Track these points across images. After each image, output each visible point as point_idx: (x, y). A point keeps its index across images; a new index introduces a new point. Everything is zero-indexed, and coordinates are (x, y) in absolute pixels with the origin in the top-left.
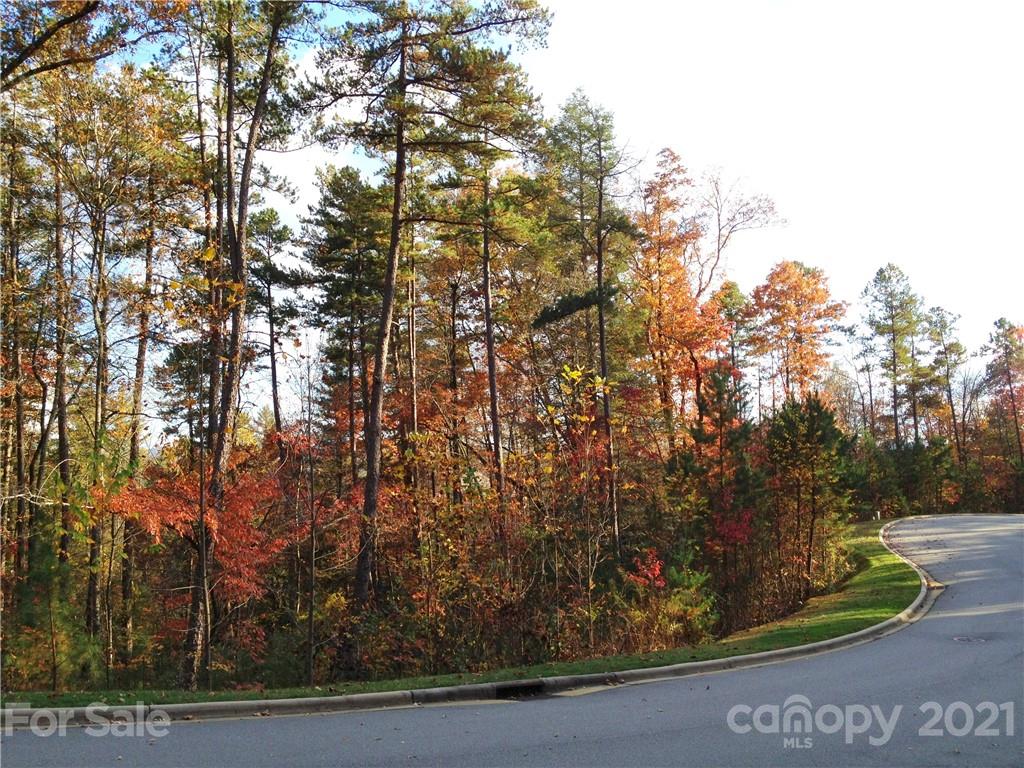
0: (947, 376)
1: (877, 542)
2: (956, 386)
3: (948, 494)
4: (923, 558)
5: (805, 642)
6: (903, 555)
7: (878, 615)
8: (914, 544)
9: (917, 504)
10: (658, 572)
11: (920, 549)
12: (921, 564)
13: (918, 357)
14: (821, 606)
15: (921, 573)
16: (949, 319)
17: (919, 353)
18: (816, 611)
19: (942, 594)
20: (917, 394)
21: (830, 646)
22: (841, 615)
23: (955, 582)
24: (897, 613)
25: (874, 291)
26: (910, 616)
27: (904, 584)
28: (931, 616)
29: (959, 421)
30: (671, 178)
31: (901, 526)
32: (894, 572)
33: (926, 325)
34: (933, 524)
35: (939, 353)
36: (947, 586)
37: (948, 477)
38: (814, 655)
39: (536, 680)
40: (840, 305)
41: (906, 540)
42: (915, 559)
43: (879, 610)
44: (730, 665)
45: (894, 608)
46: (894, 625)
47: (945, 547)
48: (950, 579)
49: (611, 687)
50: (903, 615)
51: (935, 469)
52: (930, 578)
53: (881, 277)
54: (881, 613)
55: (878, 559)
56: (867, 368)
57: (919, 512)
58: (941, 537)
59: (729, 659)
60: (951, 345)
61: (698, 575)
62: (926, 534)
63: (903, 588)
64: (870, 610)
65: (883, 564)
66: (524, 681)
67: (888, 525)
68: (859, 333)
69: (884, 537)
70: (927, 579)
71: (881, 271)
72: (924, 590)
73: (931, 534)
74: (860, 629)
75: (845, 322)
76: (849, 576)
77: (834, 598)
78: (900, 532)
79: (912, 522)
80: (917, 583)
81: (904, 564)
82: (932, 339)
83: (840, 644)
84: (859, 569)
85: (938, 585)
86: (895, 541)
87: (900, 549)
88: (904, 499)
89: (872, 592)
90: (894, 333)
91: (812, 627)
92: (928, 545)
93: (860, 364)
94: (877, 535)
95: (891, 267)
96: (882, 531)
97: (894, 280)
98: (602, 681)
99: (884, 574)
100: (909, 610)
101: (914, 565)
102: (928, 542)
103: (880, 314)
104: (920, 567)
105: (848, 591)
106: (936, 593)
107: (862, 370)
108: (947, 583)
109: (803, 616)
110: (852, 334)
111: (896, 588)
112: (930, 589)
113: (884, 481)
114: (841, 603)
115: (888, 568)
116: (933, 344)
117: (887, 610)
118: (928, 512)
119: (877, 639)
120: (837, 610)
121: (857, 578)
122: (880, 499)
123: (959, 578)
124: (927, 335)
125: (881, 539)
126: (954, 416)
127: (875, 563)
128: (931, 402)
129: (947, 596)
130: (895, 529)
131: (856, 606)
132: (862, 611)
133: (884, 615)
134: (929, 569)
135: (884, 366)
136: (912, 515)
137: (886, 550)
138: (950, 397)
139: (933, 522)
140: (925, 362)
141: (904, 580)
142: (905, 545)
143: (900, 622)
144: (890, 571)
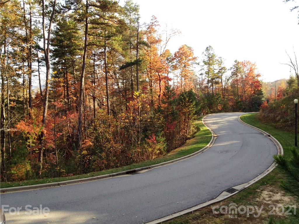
0: (221, 76)
1: (202, 123)
2: (224, 78)
3: (219, 108)
4: (213, 127)
5: (187, 154)
6: (208, 127)
7: (203, 146)
8: (211, 123)
9: (212, 110)
10: (154, 139)
11: (212, 125)
12: (212, 129)
13: (214, 71)
14: (190, 143)
15: (212, 132)
16: (223, 60)
17: (215, 69)
18: (189, 145)
19: (217, 138)
20: (214, 81)
21: (193, 155)
22: (194, 146)
23: (219, 135)
24: (207, 145)
25: (205, 53)
26: (210, 145)
27: (208, 136)
28: (214, 145)
29: (223, 87)
30: (155, 24)
31: (208, 117)
32: (206, 132)
33: (217, 62)
34: (215, 117)
35: (220, 69)
36: (218, 136)
37: (220, 103)
38: (190, 158)
39: (134, 169)
40: (196, 58)
41: (209, 122)
42: (211, 128)
43: (203, 144)
44: (172, 162)
45: (206, 143)
46: (206, 148)
47: (218, 124)
48: (219, 134)
49: (149, 170)
50: (208, 145)
51: (217, 101)
52: (214, 134)
53: (207, 49)
54: (203, 145)
55: (202, 128)
56: (201, 74)
57: (212, 113)
58: (217, 121)
59: (172, 160)
60: (223, 67)
61: (163, 138)
62: (214, 120)
63: (208, 137)
64: (201, 144)
65: (203, 129)
66: (132, 170)
67: (204, 117)
68: (200, 64)
69: (203, 121)
70: (213, 134)
71: (207, 48)
72: (213, 137)
73: (215, 120)
74: (199, 150)
75: (197, 62)
76: (195, 133)
77: (192, 140)
78: (207, 119)
79: (210, 116)
80: (211, 135)
81: (208, 130)
82: (218, 66)
83: (195, 154)
84: (198, 131)
85: (216, 135)
86: (206, 122)
87: (207, 125)
88: (208, 109)
89: (201, 138)
90: (209, 64)
91: (188, 150)
92: (214, 123)
93: (200, 73)
94: (202, 120)
95: (210, 47)
96: (203, 119)
97: (210, 50)
98: (147, 168)
99: (203, 133)
100: (209, 144)
101: (210, 130)
102: (214, 122)
103: (206, 59)
104: (212, 130)
105: (195, 138)
106: (215, 138)
107: (200, 75)
108: (218, 135)
109: (186, 146)
110: (199, 64)
111: (206, 137)
112: (214, 137)
113: (204, 105)
114: (194, 142)
115: (204, 131)
116: (218, 67)
117: (204, 144)
118: (214, 112)
119: (202, 153)
120: (193, 144)
121: (197, 134)
122: (203, 110)
123: (221, 133)
124: (217, 65)
125: (203, 122)
126: (222, 86)
127: (201, 129)
128: (217, 83)
129: (218, 139)
130: (206, 118)
131: (197, 143)
132: (199, 145)
133: (204, 146)
134: (214, 131)
135: (206, 73)
136: (211, 113)
137: (204, 125)
138: (222, 81)
139: (215, 116)
140: (216, 71)
141: (208, 134)
142: (209, 123)
143: (208, 147)
144: (205, 132)
